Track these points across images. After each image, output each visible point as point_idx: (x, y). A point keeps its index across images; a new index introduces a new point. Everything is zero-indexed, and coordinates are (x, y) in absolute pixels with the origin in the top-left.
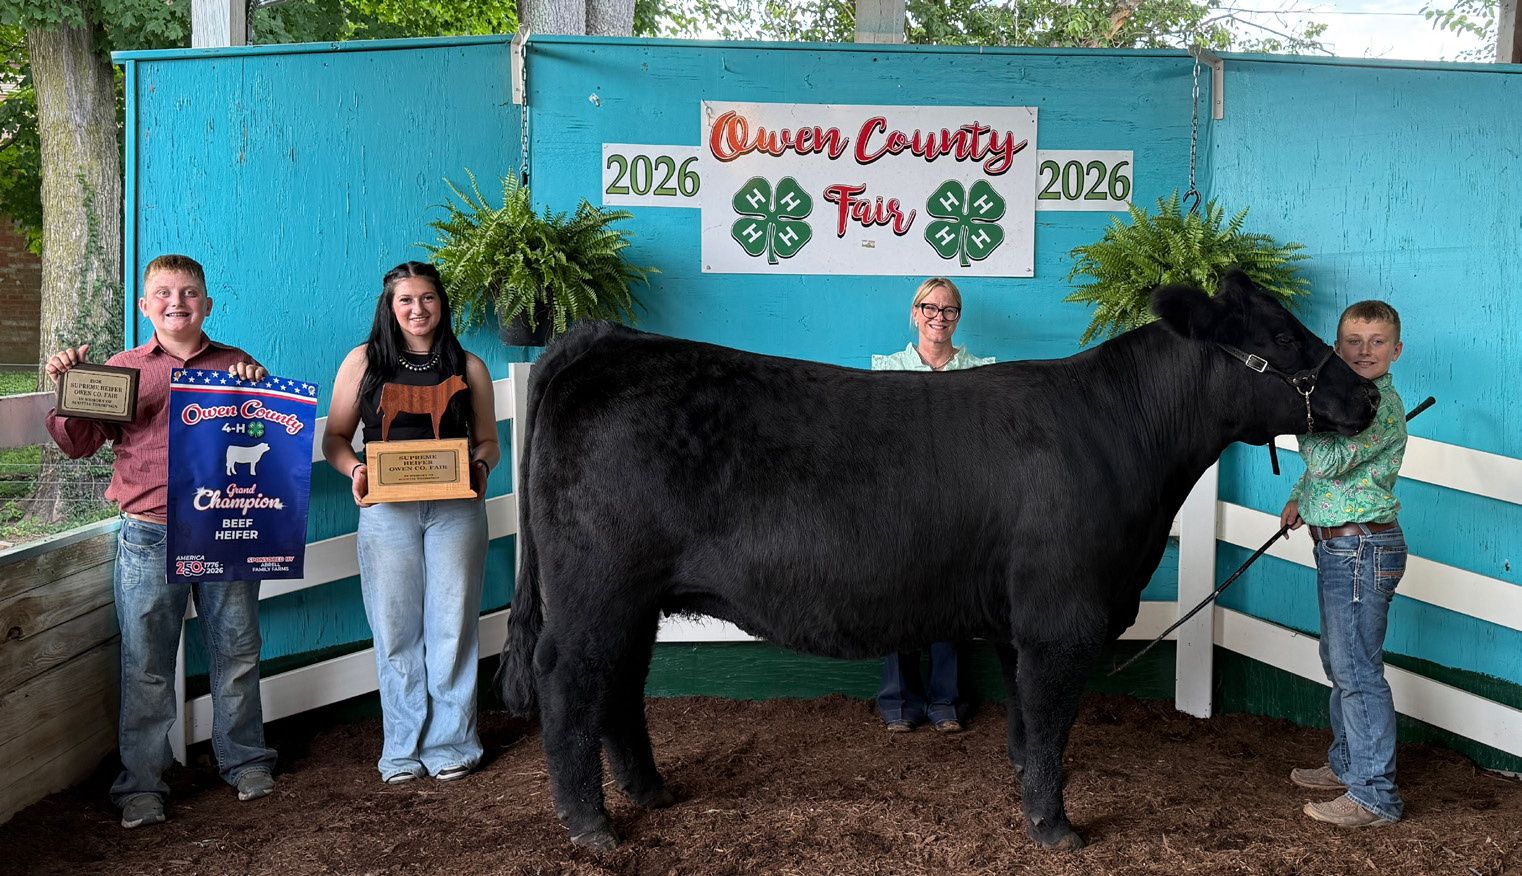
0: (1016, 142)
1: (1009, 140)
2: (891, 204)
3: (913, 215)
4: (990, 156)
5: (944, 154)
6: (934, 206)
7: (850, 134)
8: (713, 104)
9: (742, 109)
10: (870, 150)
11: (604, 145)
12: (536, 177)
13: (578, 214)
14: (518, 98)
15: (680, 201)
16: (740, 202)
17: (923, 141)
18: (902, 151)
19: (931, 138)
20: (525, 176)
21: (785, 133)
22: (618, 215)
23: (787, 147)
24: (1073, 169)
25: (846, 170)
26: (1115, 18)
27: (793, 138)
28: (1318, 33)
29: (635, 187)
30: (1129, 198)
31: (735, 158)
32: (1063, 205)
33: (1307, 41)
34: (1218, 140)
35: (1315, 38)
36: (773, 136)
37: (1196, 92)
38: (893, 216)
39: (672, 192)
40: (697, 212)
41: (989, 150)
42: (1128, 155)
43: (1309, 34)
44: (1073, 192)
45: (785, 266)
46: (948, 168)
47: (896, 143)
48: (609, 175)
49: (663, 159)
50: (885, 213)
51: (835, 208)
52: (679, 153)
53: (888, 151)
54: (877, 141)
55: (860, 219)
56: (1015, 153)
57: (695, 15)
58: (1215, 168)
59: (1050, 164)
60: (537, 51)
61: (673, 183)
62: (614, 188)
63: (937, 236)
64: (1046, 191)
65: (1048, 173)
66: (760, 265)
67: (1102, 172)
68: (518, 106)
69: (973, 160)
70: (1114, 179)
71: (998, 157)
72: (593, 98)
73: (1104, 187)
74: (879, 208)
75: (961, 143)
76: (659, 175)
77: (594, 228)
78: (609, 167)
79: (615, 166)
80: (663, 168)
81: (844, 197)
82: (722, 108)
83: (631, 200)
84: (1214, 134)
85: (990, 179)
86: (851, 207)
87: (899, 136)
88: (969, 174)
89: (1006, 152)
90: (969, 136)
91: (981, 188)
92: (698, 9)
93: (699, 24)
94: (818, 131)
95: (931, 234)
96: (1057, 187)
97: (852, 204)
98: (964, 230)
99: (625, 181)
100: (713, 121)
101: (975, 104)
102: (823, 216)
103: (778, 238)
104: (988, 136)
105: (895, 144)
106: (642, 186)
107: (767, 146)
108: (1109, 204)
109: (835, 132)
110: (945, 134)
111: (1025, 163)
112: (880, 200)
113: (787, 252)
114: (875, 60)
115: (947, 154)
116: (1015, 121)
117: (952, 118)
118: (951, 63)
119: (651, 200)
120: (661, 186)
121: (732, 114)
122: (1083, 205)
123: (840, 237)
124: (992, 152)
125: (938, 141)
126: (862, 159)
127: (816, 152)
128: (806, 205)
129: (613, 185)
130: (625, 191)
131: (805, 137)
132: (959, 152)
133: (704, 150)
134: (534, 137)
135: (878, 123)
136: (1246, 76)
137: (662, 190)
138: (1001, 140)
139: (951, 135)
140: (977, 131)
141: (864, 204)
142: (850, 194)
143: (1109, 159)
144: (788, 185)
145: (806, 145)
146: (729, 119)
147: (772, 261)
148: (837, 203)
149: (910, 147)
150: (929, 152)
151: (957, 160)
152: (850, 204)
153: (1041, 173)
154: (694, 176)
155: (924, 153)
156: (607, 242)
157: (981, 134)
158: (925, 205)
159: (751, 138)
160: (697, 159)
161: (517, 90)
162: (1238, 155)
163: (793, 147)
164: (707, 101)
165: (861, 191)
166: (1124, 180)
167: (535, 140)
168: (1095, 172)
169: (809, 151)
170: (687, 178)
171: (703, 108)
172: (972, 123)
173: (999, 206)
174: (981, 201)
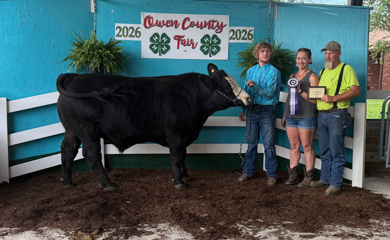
0: (224, 24)
1: (222, 23)
2: (191, 40)
3: (197, 43)
4: (217, 28)
5: (205, 27)
6: (202, 41)
7: (180, 21)
8: (145, 13)
9: (152, 15)
10: (186, 26)
11: (115, 24)
12: (98, 32)
13: (110, 41)
14: (93, 11)
15: (135, 39)
16: (151, 39)
17: (200, 24)
18: (194, 26)
19: (202, 23)
20: (95, 32)
21: (163, 21)
22: (120, 42)
23: (164, 25)
24: (238, 32)
25: (179, 31)
27: (165, 23)
29: (124, 35)
30: (253, 40)
31: (150, 27)
32: (236, 41)
34: (275, 25)
36: (160, 22)
37: (269, 12)
38: (192, 43)
39: (134, 37)
40: (141, 41)
41: (217, 26)
42: (252, 28)
44: (238, 38)
45: (163, 56)
46: (206, 31)
47: (192, 24)
48: (117, 32)
49: (131, 28)
50: (190, 43)
51: (177, 41)
52: (135, 26)
53: (190, 26)
54: (187, 24)
55: (183, 44)
56: (223, 27)
58: (275, 32)
59: (232, 30)
61: (134, 34)
62: (118, 35)
63: (203, 49)
64: (231, 37)
65: (232, 32)
66: (157, 56)
67: (246, 32)
68: (92, 13)
69: (212, 29)
70: (249, 34)
72: (112, 11)
73: (246, 37)
74: (188, 41)
75: (209, 25)
76: (130, 32)
77: (114, 45)
78: (117, 30)
79: (118, 29)
80: (131, 30)
81: (179, 38)
82: (147, 14)
83: (122, 38)
84: (275, 23)
85: (217, 34)
86: (181, 41)
87: (193, 22)
88: (211, 32)
89: (221, 27)
90: (212, 23)
91: (215, 36)
94: (172, 21)
96: (234, 36)
97: (181, 40)
98: (210, 47)
99: (121, 33)
100: (144, 18)
101: (213, 14)
102: (173, 43)
103: (162, 49)
104: (216, 22)
105: (192, 25)
106: (125, 34)
107: (159, 24)
108: (248, 41)
109: (176, 21)
110: (205, 22)
111: (226, 30)
112: (188, 39)
113: (164, 53)
114: (187, 2)
116: (224, 19)
117: (207, 18)
119: (128, 38)
120: (131, 35)
121: (149, 16)
122: (241, 41)
123: (178, 49)
124: (217, 27)
125: (203, 24)
126: (184, 28)
128: (169, 40)
129: (118, 34)
130: (121, 36)
131: (169, 22)
132: (209, 27)
133: (142, 25)
135: (188, 19)
136: (283, 7)
137: (131, 36)
138: (220, 24)
139: (207, 22)
140: (213, 21)
141: (184, 40)
142: (180, 38)
143: (248, 29)
144: (164, 35)
145: (169, 24)
146: (149, 18)
147: (160, 55)
148: (177, 40)
149: (196, 25)
150: (201, 27)
151: (208, 29)
152: (180, 40)
153: (230, 33)
154: (139, 32)
155: (200, 27)
156: (118, 49)
157: (214, 22)
158: (200, 41)
159: (154, 22)
160: (140, 28)
161: (92, 9)
162: (281, 28)
163: (165, 25)
164: (143, 13)
165: (183, 37)
166: (252, 35)
167: (97, 22)
168: (244, 32)
169: (170, 26)
170: (137, 33)
171: (142, 14)
172: (212, 19)
173: (219, 41)
174: (214, 40)
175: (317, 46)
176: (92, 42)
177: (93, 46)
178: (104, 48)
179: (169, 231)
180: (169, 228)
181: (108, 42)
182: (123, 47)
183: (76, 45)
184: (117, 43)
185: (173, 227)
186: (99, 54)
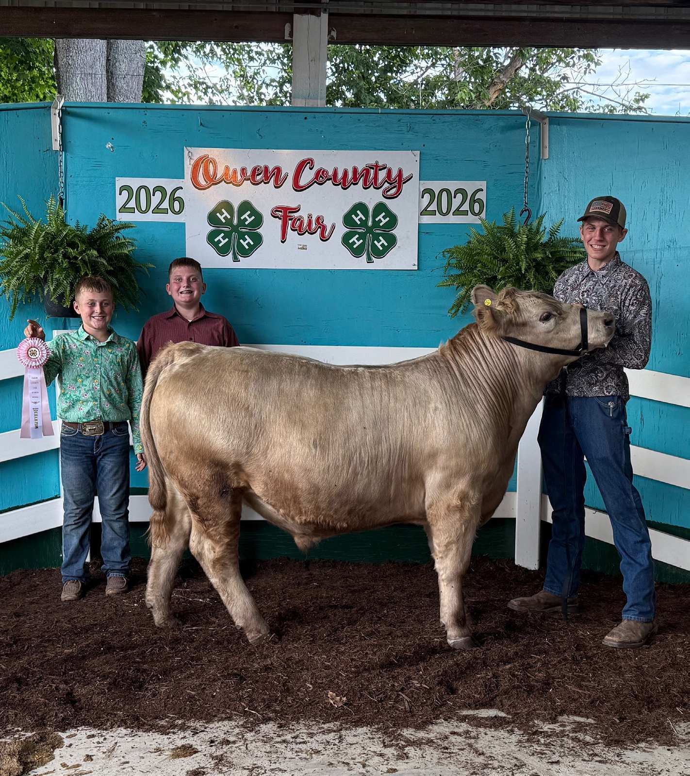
0: (405, 175)
1: (400, 172)
2: (318, 219)
3: (333, 227)
4: (386, 185)
5: (354, 184)
6: (348, 220)
7: (289, 170)
8: (192, 149)
9: (213, 153)
10: (303, 182)
11: (117, 179)
12: (71, 201)
13: (99, 225)
14: (56, 146)
15: (170, 218)
16: (212, 218)
17: (340, 175)
18: (325, 182)
19: (346, 173)
20: (61, 200)
21: (243, 170)
22: (126, 226)
23: (245, 179)
24: (444, 194)
25: (286, 196)
26: (493, 90)
27: (249, 173)
28: (643, 100)
29: (138, 208)
30: (483, 215)
31: (209, 187)
32: (437, 219)
33: (635, 106)
34: (545, 174)
35: (641, 104)
36: (235, 172)
37: (528, 140)
38: (320, 227)
39: (165, 211)
40: (182, 225)
41: (386, 181)
42: (483, 184)
43: (637, 101)
44: (444, 210)
45: (245, 263)
46: (357, 194)
47: (321, 176)
48: (121, 200)
49: (159, 188)
50: (314, 226)
51: (279, 223)
52: (169, 185)
53: (315, 182)
54: (307, 176)
55: (296, 230)
56: (404, 183)
57: (189, 89)
58: (543, 193)
59: (428, 191)
60: (69, 114)
61: (165, 205)
63: (351, 241)
64: (425, 209)
65: (427, 197)
66: (227, 262)
67: (465, 195)
68: (55, 151)
69: (375, 188)
70: (473, 201)
71: (393, 185)
72: (109, 145)
73: (466, 207)
74: (310, 222)
75: (366, 177)
76: (156, 199)
77: (109, 235)
78: (120, 194)
79: (125, 193)
80: (158, 194)
81: (285, 214)
82: (199, 152)
83: (135, 217)
84: (543, 168)
85: (388, 202)
86: (290, 222)
87: (324, 171)
88: (372, 198)
89: (398, 182)
90: (372, 171)
91: (381, 208)
92: (190, 85)
93: (191, 97)
94: (266, 168)
95: (346, 239)
96: (434, 207)
98: (369, 236)
99: (132, 204)
100: (192, 162)
101: (375, 149)
102: (270, 228)
103: (239, 243)
104: (385, 171)
105: (321, 178)
106: (143, 207)
107: (229, 179)
108: (470, 219)
109: (278, 170)
110: (355, 170)
111: (411, 190)
112: (310, 216)
113: (246, 253)
114: (306, 118)
115: (357, 184)
116: (404, 161)
117: (360, 159)
118: (359, 120)
119: (150, 217)
120: (157, 207)
121: (206, 157)
122: (452, 219)
123: (283, 242)
124: (388, 183)
125: (350, 175)
126: (298, 188)
127: (265, 183)
128: (258, 220)
129: (124, 206)
130: (131, 211)
131: (257, 173)
132: (365, 183)
133: (186, 182)
134: (68, 173)
135: (309, 162)
136: (564, 128)
137: (158, 210)
138: (394, 174)
139: (360, 170)
140: (377, 168)
141: (299, 219)
142: (289, 212)
143: (470, 187)
144: (246, 206)
145: (258, 178)
146: (205, 161)
147: (236, 259)
148: (280, 219)
149: (331, 179)
150: (344, 183)
151: (364, 188)
152: (290, 219)
153: (423, 197)
154: (180, 200)
155: (340, 183)
156: (121, 246)
157: (380, 170)
158: (341, 220)
159: (220, 173)
160: (182, 188)
161: (56, 140)
162: (559, 184)
163: (248, 179)
164: (188, 148)
165: (297, 210)
166: (480, 201)
167: (69, 175)
168: (460, 196)
169: (260, 183)
170: (176, 201)
171: (186, 152)
172: (374, 163)
173: (393, 220)
174: (380, 217)
175: (657, 228)
176: (52, 229)
177: (54, 238)
178: (83, 242)
179: (241, 744)
180: (240, 736)
181: (95, 227)
182: (134, 240)
183: (10, 237)
184: (119, 229)
185: (253, 734)
186: (69, 258)
